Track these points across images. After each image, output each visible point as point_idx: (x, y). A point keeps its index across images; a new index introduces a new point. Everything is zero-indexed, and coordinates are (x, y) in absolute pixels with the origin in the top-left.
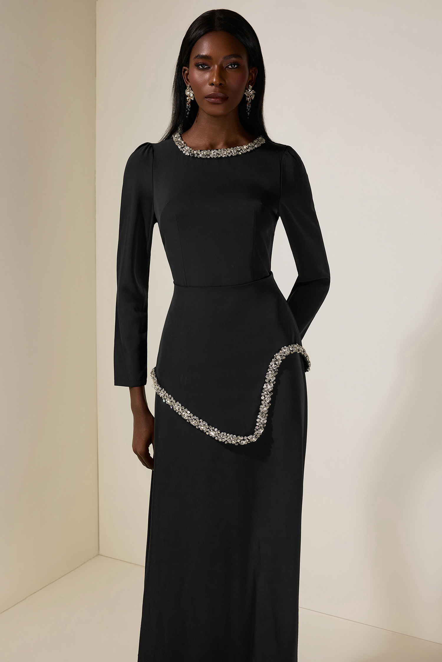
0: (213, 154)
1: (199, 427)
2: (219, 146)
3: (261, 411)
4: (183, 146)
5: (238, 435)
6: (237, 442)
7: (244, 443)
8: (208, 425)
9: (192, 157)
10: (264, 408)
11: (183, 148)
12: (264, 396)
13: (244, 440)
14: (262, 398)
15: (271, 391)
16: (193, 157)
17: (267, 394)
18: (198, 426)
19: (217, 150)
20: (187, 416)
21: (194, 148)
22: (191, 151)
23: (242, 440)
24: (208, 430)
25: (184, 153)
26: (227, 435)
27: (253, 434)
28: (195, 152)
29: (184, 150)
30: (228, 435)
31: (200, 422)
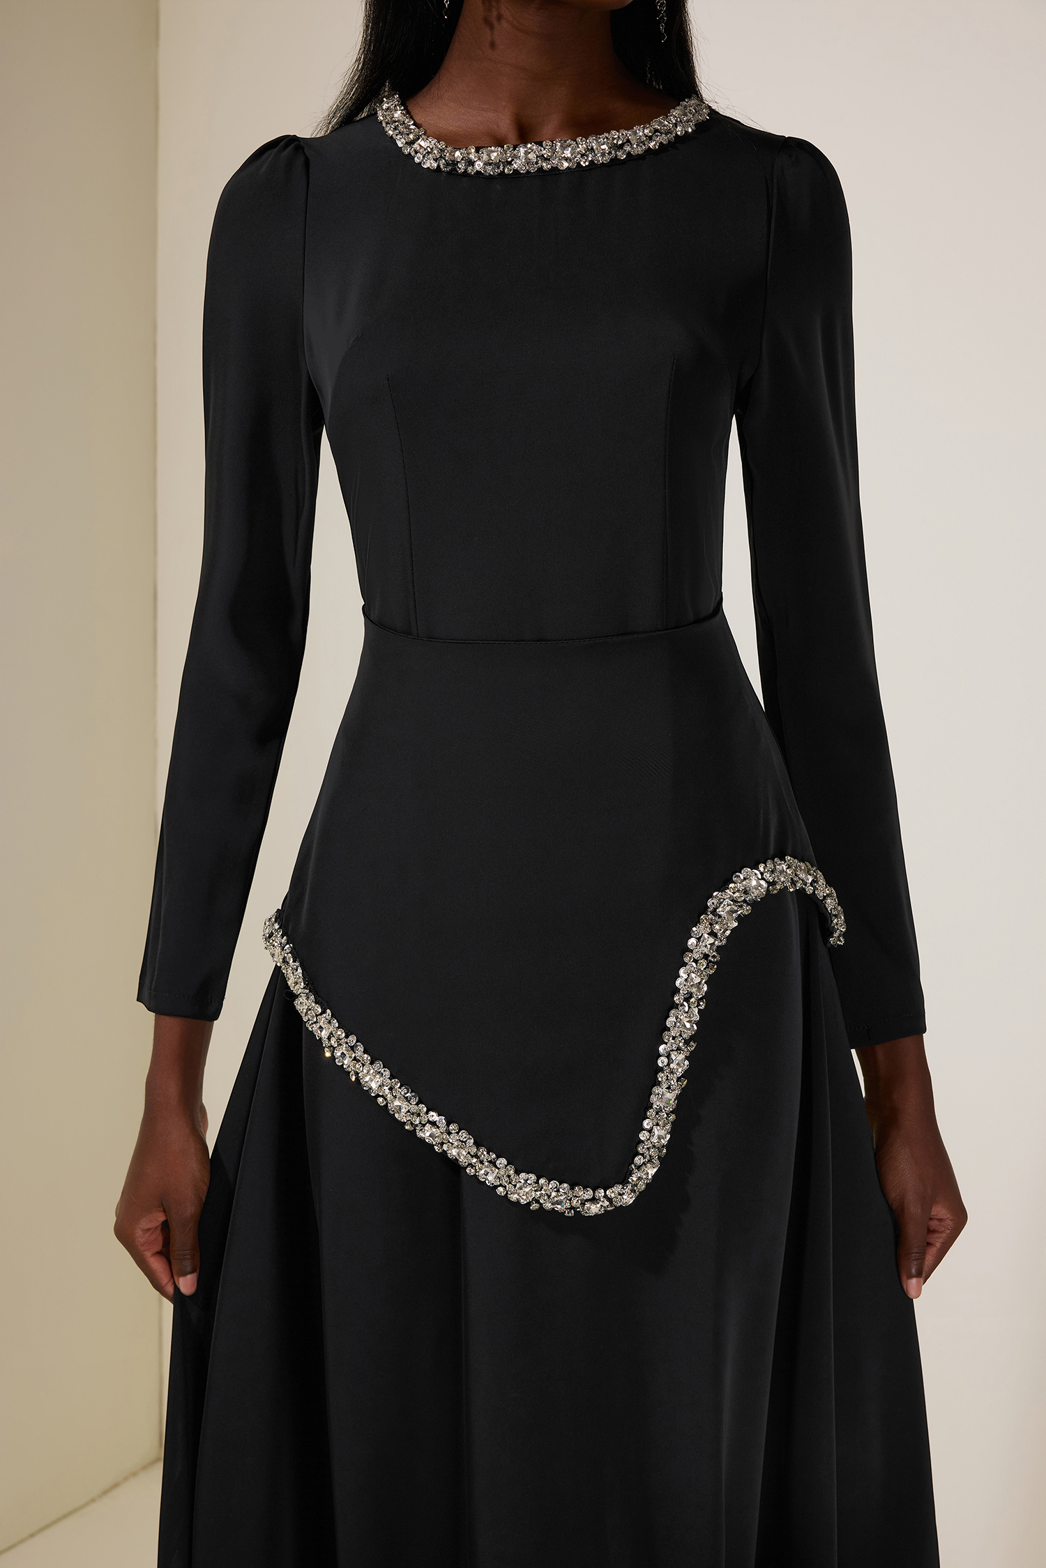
0: (524, 157)
1: (445, 1147)
2: (548, 129)
3: (655, 1106)
4: (411, 136)
5: (577, 1185)
6: (572, 1208)
7: (594, 1209)
8: (477, 1144)
9: (447, 172)
10: (665, 1096)
11: (411, 143)
12: (668, 1057)
13: (594, 1200)
14: (662, 1062)
15: (692, 1038)
16: (451, 176)
17: (679, 1049)
18: (442, 1144)
19: (540, 144)
20: (409, 1111)
21: (455, 141)
22: (442, 151)
23: (587, 1200)
24: (474, 1160)
25: (417, 160)
26: (537, 1182)
27: (624, 1182)
28: (457, 154)
29: (416, 152)
30: (542, 1181)
31: (449, 1133)
